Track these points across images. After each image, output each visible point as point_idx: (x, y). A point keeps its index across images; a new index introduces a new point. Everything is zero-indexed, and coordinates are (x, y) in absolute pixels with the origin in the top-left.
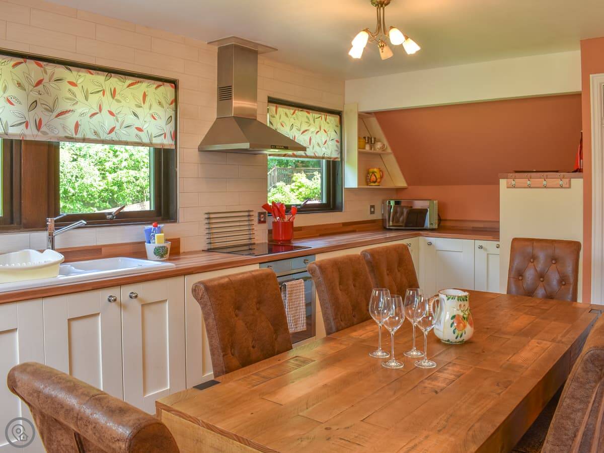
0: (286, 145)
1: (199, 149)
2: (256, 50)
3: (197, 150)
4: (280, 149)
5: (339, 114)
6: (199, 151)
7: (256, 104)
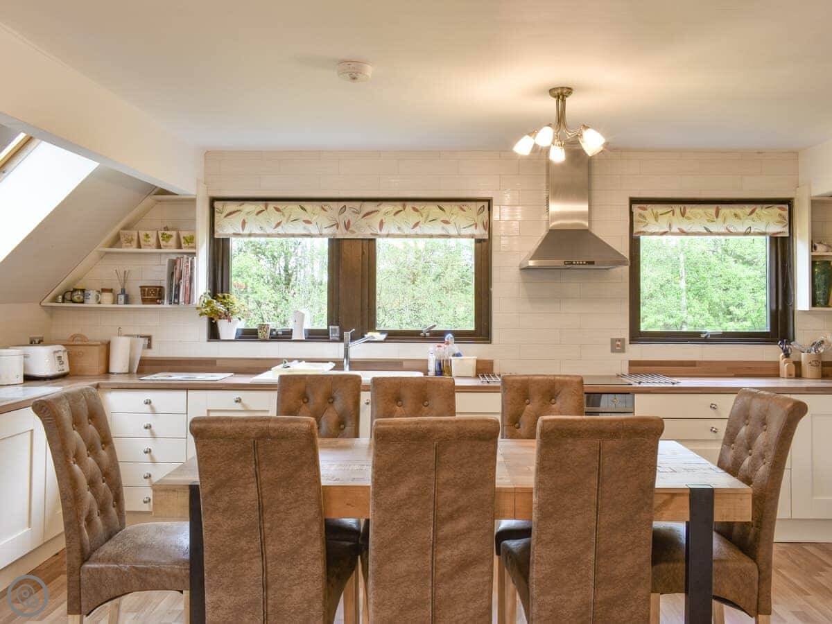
3: (518, 268)
5: (787, 202)
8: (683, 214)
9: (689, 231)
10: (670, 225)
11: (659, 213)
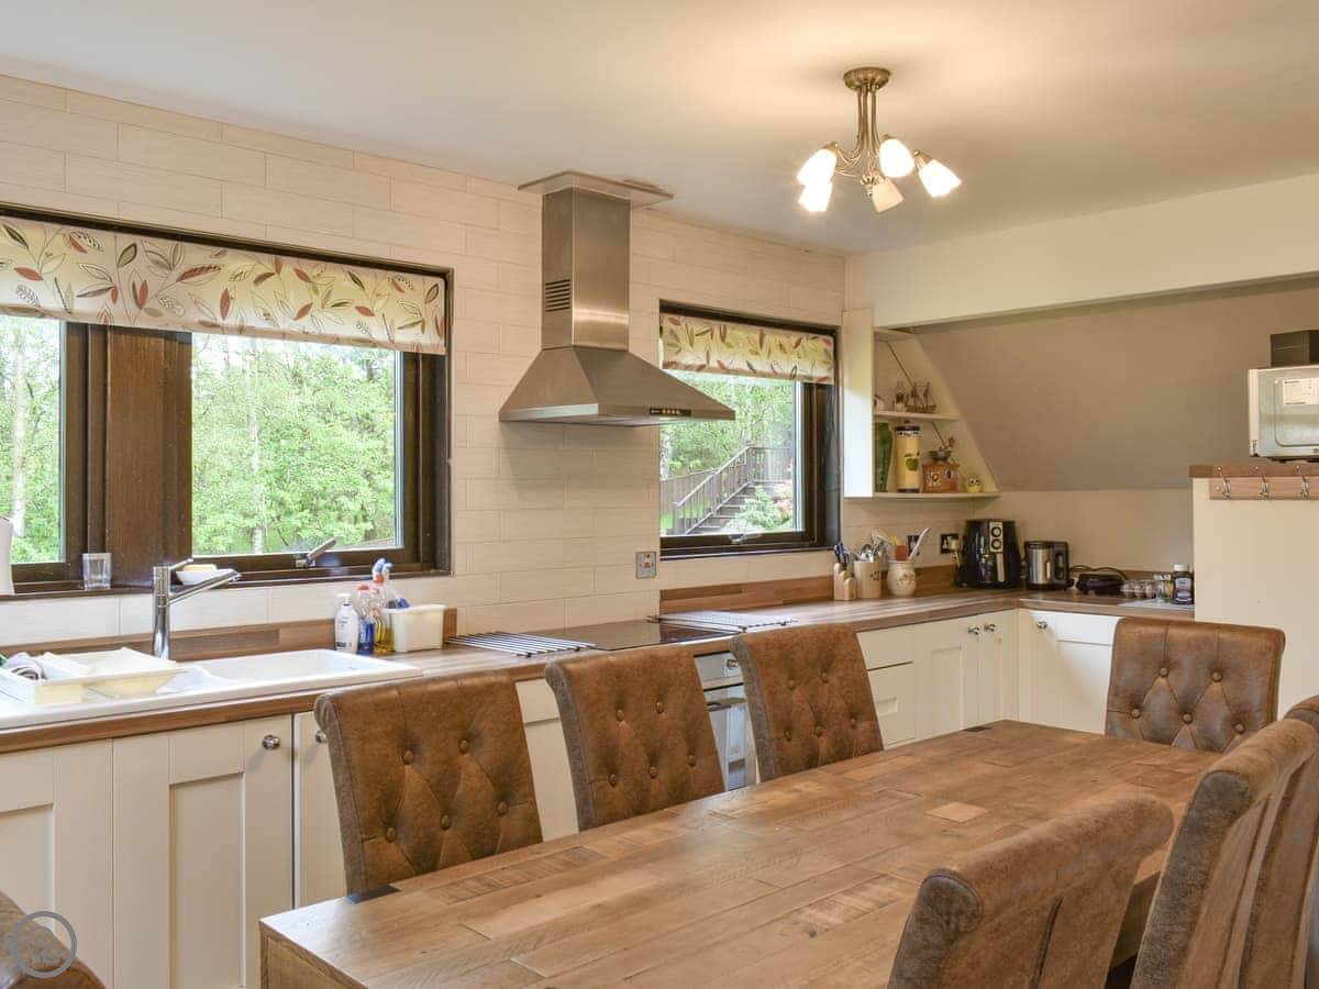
0: (688, 408)
1: (500, 417)
2: (626, 198)
3: (497, 419)
4: (671, 415)
5: (831, 332)
6: (501, 421)
7: (626, 316)
8: (723, 338)
9: (731, 367)
10: (708, 353)
11: (695, 332)
